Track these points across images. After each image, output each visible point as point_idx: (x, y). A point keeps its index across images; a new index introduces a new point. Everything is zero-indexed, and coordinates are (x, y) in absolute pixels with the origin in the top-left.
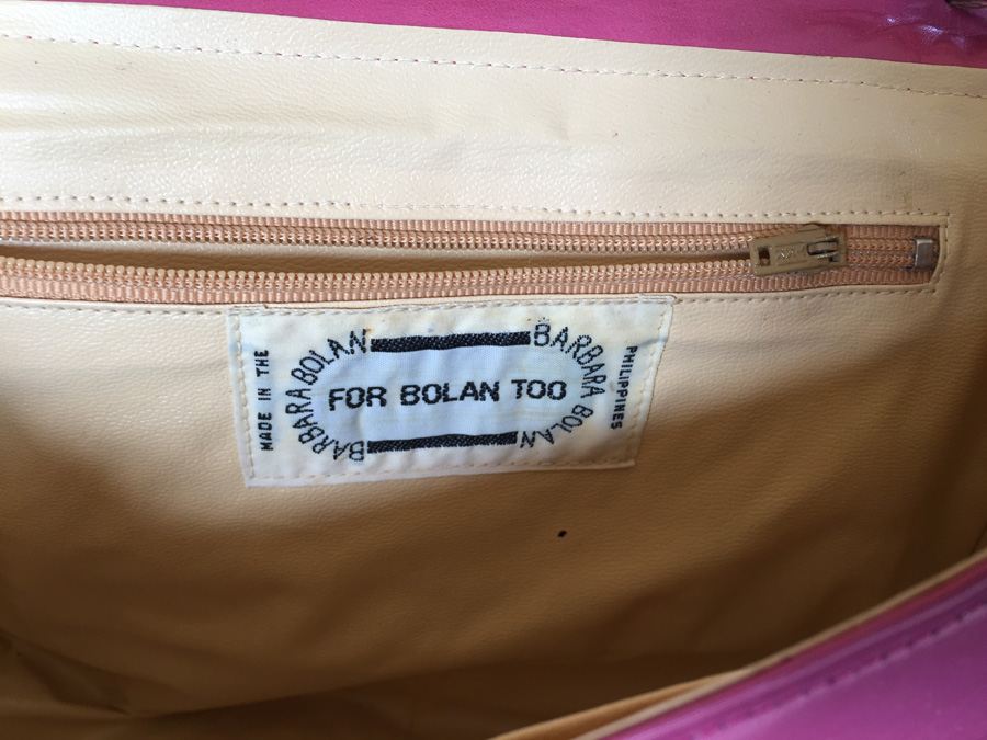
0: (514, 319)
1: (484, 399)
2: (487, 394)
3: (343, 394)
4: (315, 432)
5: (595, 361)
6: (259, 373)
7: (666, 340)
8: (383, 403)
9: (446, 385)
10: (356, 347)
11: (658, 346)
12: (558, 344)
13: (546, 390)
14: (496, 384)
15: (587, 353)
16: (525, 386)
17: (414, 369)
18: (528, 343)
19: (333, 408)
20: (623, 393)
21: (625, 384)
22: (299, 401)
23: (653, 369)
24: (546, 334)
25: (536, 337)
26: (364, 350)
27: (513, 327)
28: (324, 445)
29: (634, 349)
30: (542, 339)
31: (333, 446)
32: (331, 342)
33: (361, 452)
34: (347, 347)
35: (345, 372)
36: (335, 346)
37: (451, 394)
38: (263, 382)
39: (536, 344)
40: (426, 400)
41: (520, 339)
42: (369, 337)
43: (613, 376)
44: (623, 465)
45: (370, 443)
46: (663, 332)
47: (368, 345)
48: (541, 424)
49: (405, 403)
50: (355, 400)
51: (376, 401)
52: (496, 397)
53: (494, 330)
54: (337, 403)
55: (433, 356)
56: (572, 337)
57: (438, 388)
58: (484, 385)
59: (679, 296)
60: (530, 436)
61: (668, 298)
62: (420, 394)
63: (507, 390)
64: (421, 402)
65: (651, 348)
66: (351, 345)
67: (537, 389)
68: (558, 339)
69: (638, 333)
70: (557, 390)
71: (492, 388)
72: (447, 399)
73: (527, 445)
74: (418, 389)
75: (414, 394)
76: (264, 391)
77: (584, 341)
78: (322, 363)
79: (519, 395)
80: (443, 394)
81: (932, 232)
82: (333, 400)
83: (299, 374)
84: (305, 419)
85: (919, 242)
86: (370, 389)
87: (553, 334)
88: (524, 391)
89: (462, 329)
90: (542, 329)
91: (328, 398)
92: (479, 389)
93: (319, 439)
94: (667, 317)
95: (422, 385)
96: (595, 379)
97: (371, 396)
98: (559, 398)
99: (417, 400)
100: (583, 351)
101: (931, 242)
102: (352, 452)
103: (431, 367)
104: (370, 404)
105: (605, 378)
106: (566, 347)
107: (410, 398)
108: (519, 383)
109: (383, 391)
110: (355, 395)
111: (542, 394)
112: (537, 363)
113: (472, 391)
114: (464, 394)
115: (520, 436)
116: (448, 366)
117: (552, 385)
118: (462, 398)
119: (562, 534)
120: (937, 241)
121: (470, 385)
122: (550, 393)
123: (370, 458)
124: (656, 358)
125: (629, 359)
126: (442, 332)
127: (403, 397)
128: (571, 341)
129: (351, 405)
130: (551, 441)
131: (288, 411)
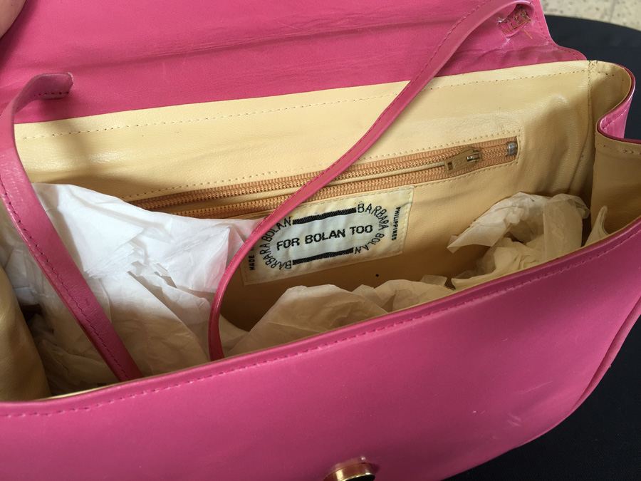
0: (349, 203)
1: (339, 237)
2: (340, 235)
3: (282, 243)
4: (272, 260)
5: (384, 215)
7: (412, 203)
8: (298, 244)
9: (323, 234)
10: (287, 224)
11: (409, 205)
12: (368, 211)
13: (364, 229)
14: (344, 230)
15: (380, 213)
16: (355, 229)
17: (310, 229)
18: (355, 212)
19: (279, 249)
20: (396, 226)
21: (397, 222)
22: (265, 249)
23: (407, 215)
24: (363, 207)
25: (359, 209)
26: (290, 225)
27: (349, 207)
28: (275, 264)
29: (399, 208)
30: (361, 210)
31: (279, 264)
33: (290, 265)
34: (283, 225)
35: (283, 234)
36: (279, 225)
37: (325, 237)
39: (359, 212)
40: (315, 240)
41: (352, 211)
42: (292, 219)
43: (391, 220)
44: (398, 254)
45: (293, 261)
46: (410, 200)
47: (292, 222)
48: (363, 243)
49: (307, 243)
50: (287, 245)
51: (295, 244)
52: (344, 235)
53: (341, 209)
54: (280, 247)
55: (317, 223)
56: (373, 207)
57: (320, 235)
58: (338, 231)
59: (416, 185)
60: (359, 249)
61: (411, 186)
62: (313, 238)
63: (348, 232)
64: (314, 241)
65: (405, 207)
66: (285, 223)
67: (360, 230)
68: (367, 209)
69: (400, 202)
70: (369, 229)
71: (342, 232)
72: (324, 239)
73: (358, 252)
75: (310, 239)
77: (378, 208)
78: (273, 232)
79: (353, 233)
80: (322, 237)
82: (278, 246)
84: (268, 255)
85: (509, 145)
86: (293, 239)
87: (365, 207)
88: (355, 231)
89: (328, 210)
90: (361, 206)
91: (276, 246)
92: (336, 233)
93: (274, 262)
94: (411, 194)
95: (313, 235)
96: (384, 222)
97: (293, 242)
98: (370, 232)
99: (312, 241)
100: (378, 212)
102: (287, 265)
103: (317, 227)
104: (293, 245)
105: (388, 221)
106: (371, 211)
107: (309, 241)
108: (353, 228)
109: (298, 239)
110: (287, 242)
111: (363, 231)
112: (359, 219)
113: (334, 234)
114: (331, 236)
115: (354, 249)
116: (324, 226)
117: (366, 227)
118: (330, 238)
121: (333, 232)
122: (366, 230)
123: (294, 267)
124: (408, 210)
125: (397, 212)
126: (321, 213)
127: (306, 240)
128: (373, 209)
129: (285, 247)
130: (368, 249)
131: (261, 254)
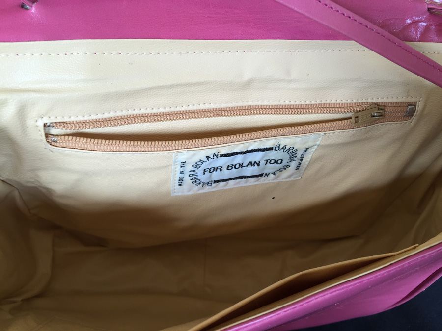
0: (269, 143)
1: (254, 166)
2: (256, 165)
3: (208, 170)
4: (197, 181)
5: (294, 153)
6: (181, 167)
7: (318, 145)
8: (221, 170)
9: (243, 163)
11: (316, 147)
12: (283, 150)
13: (276, 162)
14: (259, 162)
15: (292, 153)
16: (269, 161)
17: (233, 160)
18: (272, 150)
19: (204, 174)
20: (301, 160)
21: (302, 158)
22: (193, 173)
23: (312, 153)
24: (279, 147)
25: (275, 148)
26: (217, 157)
27: (268, 146)
28: (200, 184)
29: (307, 149)
30: (277, 148)
31: (203, 183)
32: (207, 157)
33: (211, 184)
34: (212, 157)
35: (210, 164)
36: (208, 158)
37: (243, 165)
38: (182, 169)
39: (275, 150)
40: (235, 168)
42: (219, 154)
43: (299, 156)
44: (297, 179)
45: (214, 181)
46: (318, 143)
47: (219, 156)
48: (272, 171)
49: (228, 169)
50: (212, 171)
51: (218, 170)
52: (258, 165)
53: (261, 147)
55: (240, 157)
56: (288, 147)
57: (240, 164)
58: (255, 162)
59: (326, 132)
60: (268, 174)
61: (322, 133)
62: (233, 167)
63: (263, 163)
65: (313, 148)
66: (214, 156)
67: (273, 162)
68: (283, 148)
69: (310, 144)
70: (279, 162)
72: (242, 167)
73: (266, 176)
74: (233, 165)
75: (231, 166)
76: (182, 171)
77: (292, 148)
78: (202, 162)
79: (266, 163)
80: (241, 166)
81: (414, 104)
82: (205, 171)
83: (195, 166)
84: (195, 178)
85: (409, 107)
86: (217, 167)
87: (281, 147)
88: (268, 163)
89: (251, 148)
91: (203, 171)
92: (253, 163)
94: (320, 139)
96: (293, 158)
98: (280, 164)
99: (232, 168)
100: (290, 151)
101: (413, 107)
102: (208, 184)
103: (238, 159)
104: (216, 171)
105: (296, 157)
106: (285, 150)
107: (230, 168)
108: (267, 160)
109: (221, 167)
110: (212, 169)
112: (272, 155)
113: (251, 164)
114: (248, 165)
115: (264, 175)
116: (244, 159)
117: (278, 160)
118: (247, 166)
119: (273, 198)
120: (415, 106)
121: (251, 162)
123: (214, 185)
124: (314, 150)
125: (305, 151)
126: (244, 150)
128: (287, 148)
129: (210, 172)
130: (275, 175)
131: (189, 176)
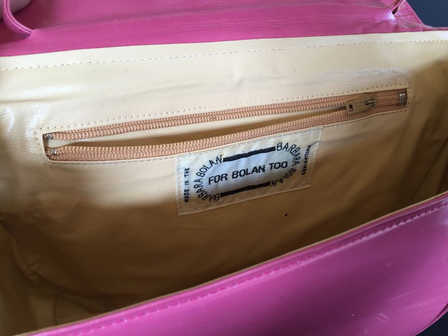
0: (270, 142)
1: (260, 172)
2: (261, 170)
3: (213, 178)
4: (204, 193)
5: (298, 153)
6: (185, 176)
7: (320, 142)
8: (226, 179)
9: (247, 169)
10: (218, 162)
11: (318, 144)
12: (285, 149)
14: (264, 166)
16: (273, 165)
17: (237, 165)
18: (275, 150)
19: (210, 184)
20: (306, 162)
21: (306, 159)
22: (199, 183)
23: (315, 152)
24: (281, 146)
25: (277, 147)
26: (221, 162)
27: (270, 146)
28: (206, 197)
29: (310, 147)
30: (279, 148)
31: (209, 197)
32: (210, 161)
33: (218, 197)
34: (215, 162)
35: (214, 171)
36: (211, 162)
37: (249, 172)
38: (186, 179)
39: (278, 150)
40: (241, 175)
41: (272, 149)
43: (303, 157)
44: (306, 187)
45: (221, 194)
46: (319, 139)
47: (222, 160)
48: (278, 177)
49: (233, 178)
50: (217, 180)
51: (224, 179)
52: (264, 170)
53: (264, 148)
54: (211, 182)
55: (243, 161)
56: (290, 146)
57: (244, 170)
58: (260, 167)
59: (324, 126)
60: (275, 182)
61: (321, 127)
62: (238, 174)
63: (267, 167)
64: (239, 176)
65: (315, 145)
66: (217, 161)
67: (277, 166)
68: (285, 147)
69: (311, 141)
70: (284, 165)
71: (263, 167)
72: (247, 174)
73: (273, 185)
74: (238, 172)
75: (237, 174)
76: (187, 182)
77: (293, 147)
78: (206, 168)
80: (246, 172)
81: (405, 91)
82: (210, 181)
83: (199, 174)
84: (200, 189)
85: (400, 95)
86: (222, 175)
87: (283, 146)
88: (273, 167)
89: (253, 149)
90: (280, 145)
91: (208, 181)
92: (258, 169)
93: (205, 196)
94: (320, 134)
95: (239, 171)
96: (297, 159)
97: (223, 177)
98: (285, 167)
99: (238, 176)
100: (293, 150)
101: (404, 94)
102: (215, 198)
103: (242, 164)
104: (222, 180)
105: (300, 158)
106: (288, 149)
107: (235, 176)
108: (271, 164)
109: (226, 175)
110: (217, 178)
111: (279, 167)
112: (278, 156)
113: (255, 170)
114: (253, 171)
115: (271, 183)
116: (248, 163)
117: (283, 163)
118: (252, 173)
119: (286, 215)
120: (406, 93)
121: (255, 168)
122: (282, 166)
123: (221, 199)
124: (316, 148)
125: (308, 150)
126: (247, 152)
127: (233, 176)
128: (289, 147)
129: (215, 182)
130: (282, 182)
131: (195, 187)
